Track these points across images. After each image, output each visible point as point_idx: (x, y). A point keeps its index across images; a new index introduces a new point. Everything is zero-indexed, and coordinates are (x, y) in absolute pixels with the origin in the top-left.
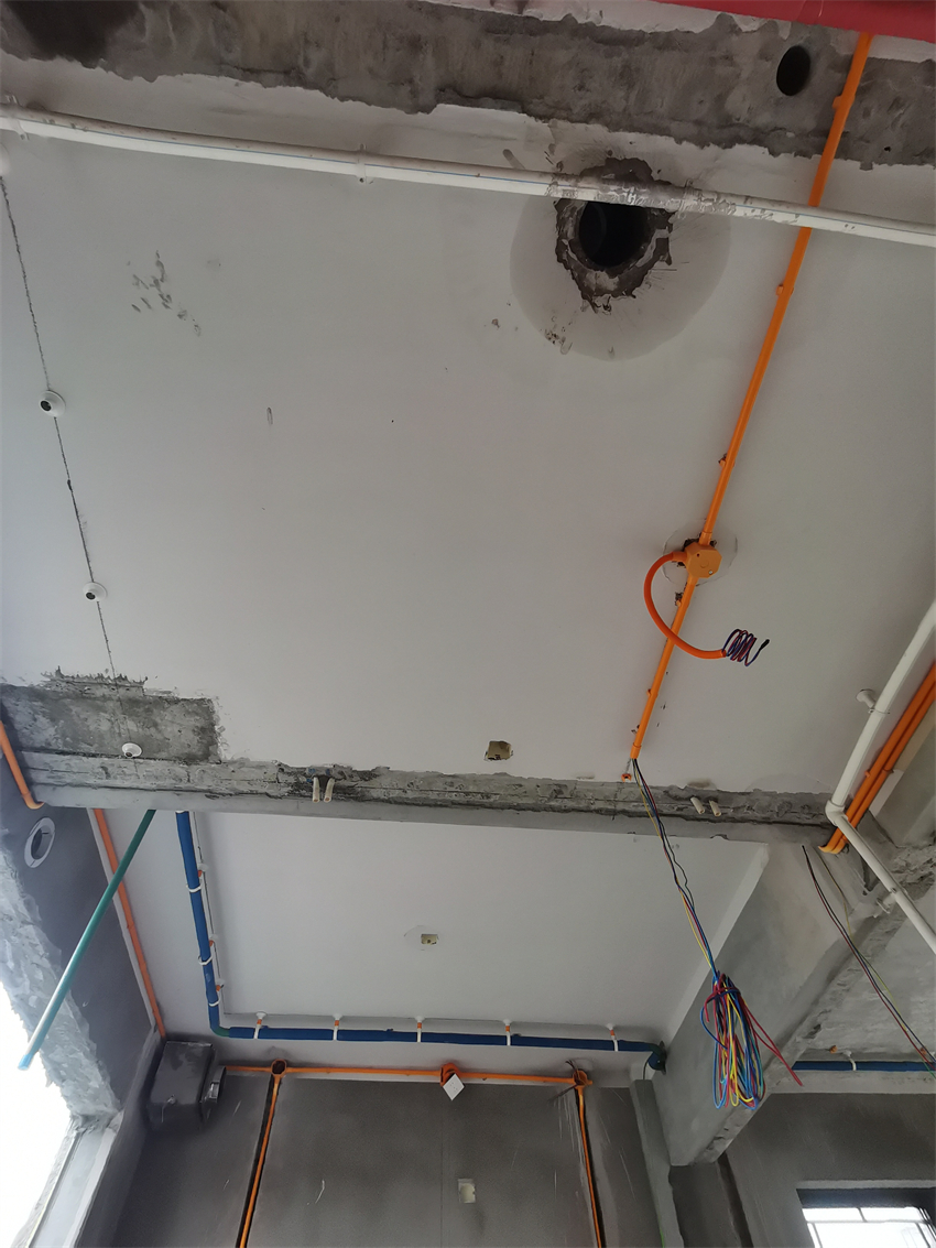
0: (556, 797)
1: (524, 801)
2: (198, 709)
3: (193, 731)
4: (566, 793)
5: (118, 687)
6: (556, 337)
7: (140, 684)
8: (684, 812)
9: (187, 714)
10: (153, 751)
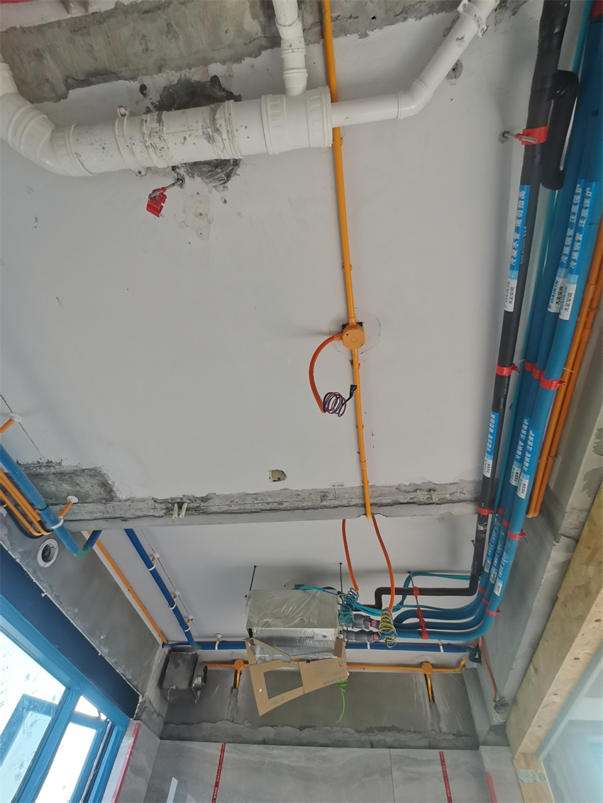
0: (325, 500)
1: (305, 504)
2: (95, 473)
3: (99, 486)
4: (331, 497)
5: (49, 467)
6: (201, 214)
7: (60, 464)
8: (415, 500)
9: (91, 476)
10: (83, 499)
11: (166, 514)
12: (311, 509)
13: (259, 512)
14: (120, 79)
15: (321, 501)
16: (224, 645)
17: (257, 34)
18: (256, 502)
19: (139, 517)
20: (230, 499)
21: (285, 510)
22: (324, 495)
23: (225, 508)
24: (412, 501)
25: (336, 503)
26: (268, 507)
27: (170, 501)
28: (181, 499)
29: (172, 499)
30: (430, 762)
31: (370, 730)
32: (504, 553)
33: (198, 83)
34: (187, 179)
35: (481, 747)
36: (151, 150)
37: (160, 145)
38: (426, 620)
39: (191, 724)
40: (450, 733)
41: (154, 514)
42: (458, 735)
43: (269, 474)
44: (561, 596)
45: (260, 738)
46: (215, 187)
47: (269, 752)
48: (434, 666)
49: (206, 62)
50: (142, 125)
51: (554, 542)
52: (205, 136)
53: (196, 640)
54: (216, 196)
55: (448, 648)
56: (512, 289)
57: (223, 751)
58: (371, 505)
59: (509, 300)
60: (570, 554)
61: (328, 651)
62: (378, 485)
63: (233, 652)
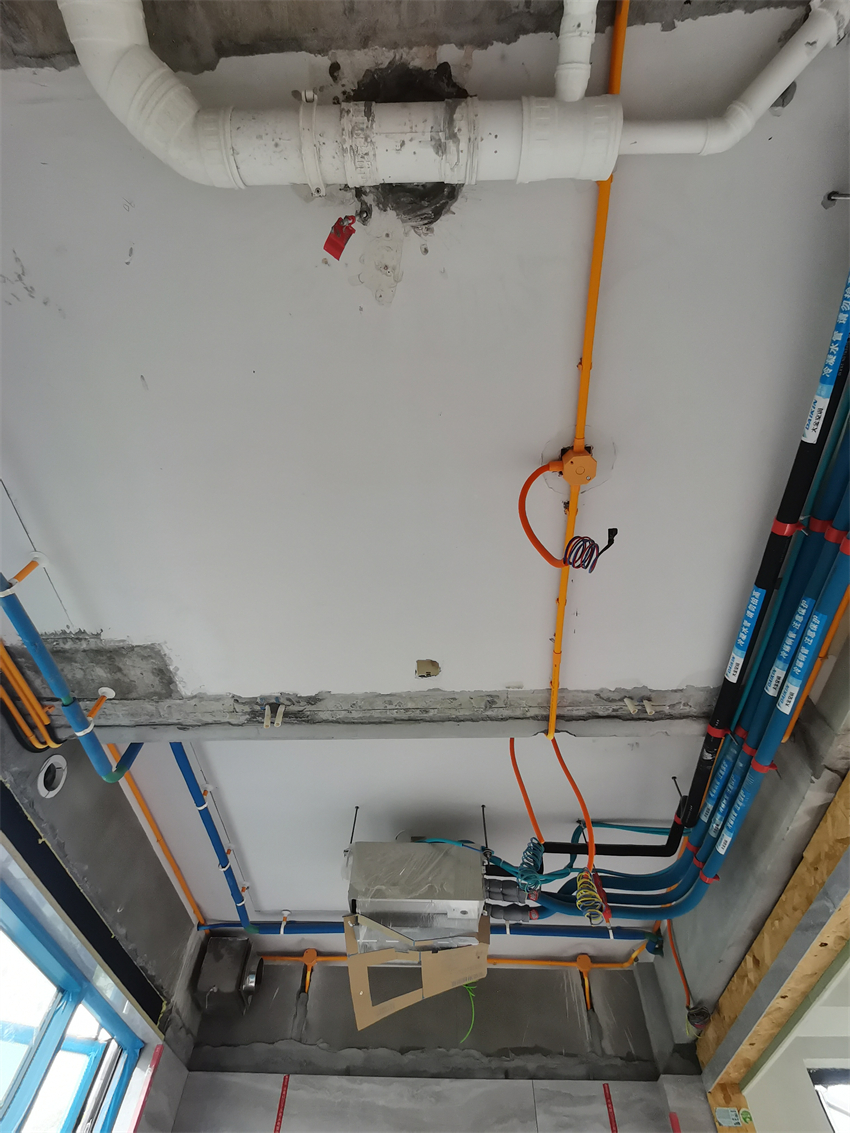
0: (491, 707)
1: (461, 713)
2: (152, 653)
3: (153, 673)
4: (500, 703)
5: (80, 640)
6: (386, 267)
7: (98, 636)
8: (619, 713)
9: (144, 658)
10: (124, 693)
11: (249, 721)
12: (468, 720)
13: (390, 723)
14: (301, 50)
15: (485, 709)
16: (293, 927)
17: (517, 7)
18: (389, 707)
19: (207, 724)
20: (352, 702)
21: (431, 721)
22: (491, 700)
23: (341, 715)
24: (614, 713)
25: (506, 713)
26: (405, 716)
27: (258, 700)
28: (277, 698)
29: (262, 698)
30: (590, 1100)
31: (503, 1053)
32: (742, 792)
33: (419, 70)
34: (376, 211)
35: (662, 1076)
36: (348, 155)
37: (363, 149)
38: (607, 890)
39: (235, 1046)
40: (616, 1057)
41: (231, 720)
42: (629, 1058)
43: (415, 667)
44: (809, 855)
45: (342, 1066)
46: (414, 227)
47: (356, 1086)
48: (594, 959)
49: (436, 41)
50: (341, 117)
51: (813, 778)
52: (433, 143)
53: (251, 919)
54: (414, 241)
55: (620, 933)
56: (820, 411)
57: (285, 1086)
58: (559, 717)
59: (812, 426)
60: (832, 795)
61: (470, 934)
62: (571, 688)
63: (303, 939)
